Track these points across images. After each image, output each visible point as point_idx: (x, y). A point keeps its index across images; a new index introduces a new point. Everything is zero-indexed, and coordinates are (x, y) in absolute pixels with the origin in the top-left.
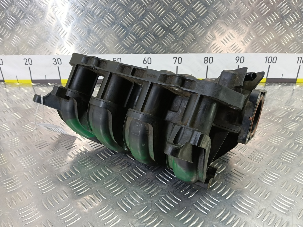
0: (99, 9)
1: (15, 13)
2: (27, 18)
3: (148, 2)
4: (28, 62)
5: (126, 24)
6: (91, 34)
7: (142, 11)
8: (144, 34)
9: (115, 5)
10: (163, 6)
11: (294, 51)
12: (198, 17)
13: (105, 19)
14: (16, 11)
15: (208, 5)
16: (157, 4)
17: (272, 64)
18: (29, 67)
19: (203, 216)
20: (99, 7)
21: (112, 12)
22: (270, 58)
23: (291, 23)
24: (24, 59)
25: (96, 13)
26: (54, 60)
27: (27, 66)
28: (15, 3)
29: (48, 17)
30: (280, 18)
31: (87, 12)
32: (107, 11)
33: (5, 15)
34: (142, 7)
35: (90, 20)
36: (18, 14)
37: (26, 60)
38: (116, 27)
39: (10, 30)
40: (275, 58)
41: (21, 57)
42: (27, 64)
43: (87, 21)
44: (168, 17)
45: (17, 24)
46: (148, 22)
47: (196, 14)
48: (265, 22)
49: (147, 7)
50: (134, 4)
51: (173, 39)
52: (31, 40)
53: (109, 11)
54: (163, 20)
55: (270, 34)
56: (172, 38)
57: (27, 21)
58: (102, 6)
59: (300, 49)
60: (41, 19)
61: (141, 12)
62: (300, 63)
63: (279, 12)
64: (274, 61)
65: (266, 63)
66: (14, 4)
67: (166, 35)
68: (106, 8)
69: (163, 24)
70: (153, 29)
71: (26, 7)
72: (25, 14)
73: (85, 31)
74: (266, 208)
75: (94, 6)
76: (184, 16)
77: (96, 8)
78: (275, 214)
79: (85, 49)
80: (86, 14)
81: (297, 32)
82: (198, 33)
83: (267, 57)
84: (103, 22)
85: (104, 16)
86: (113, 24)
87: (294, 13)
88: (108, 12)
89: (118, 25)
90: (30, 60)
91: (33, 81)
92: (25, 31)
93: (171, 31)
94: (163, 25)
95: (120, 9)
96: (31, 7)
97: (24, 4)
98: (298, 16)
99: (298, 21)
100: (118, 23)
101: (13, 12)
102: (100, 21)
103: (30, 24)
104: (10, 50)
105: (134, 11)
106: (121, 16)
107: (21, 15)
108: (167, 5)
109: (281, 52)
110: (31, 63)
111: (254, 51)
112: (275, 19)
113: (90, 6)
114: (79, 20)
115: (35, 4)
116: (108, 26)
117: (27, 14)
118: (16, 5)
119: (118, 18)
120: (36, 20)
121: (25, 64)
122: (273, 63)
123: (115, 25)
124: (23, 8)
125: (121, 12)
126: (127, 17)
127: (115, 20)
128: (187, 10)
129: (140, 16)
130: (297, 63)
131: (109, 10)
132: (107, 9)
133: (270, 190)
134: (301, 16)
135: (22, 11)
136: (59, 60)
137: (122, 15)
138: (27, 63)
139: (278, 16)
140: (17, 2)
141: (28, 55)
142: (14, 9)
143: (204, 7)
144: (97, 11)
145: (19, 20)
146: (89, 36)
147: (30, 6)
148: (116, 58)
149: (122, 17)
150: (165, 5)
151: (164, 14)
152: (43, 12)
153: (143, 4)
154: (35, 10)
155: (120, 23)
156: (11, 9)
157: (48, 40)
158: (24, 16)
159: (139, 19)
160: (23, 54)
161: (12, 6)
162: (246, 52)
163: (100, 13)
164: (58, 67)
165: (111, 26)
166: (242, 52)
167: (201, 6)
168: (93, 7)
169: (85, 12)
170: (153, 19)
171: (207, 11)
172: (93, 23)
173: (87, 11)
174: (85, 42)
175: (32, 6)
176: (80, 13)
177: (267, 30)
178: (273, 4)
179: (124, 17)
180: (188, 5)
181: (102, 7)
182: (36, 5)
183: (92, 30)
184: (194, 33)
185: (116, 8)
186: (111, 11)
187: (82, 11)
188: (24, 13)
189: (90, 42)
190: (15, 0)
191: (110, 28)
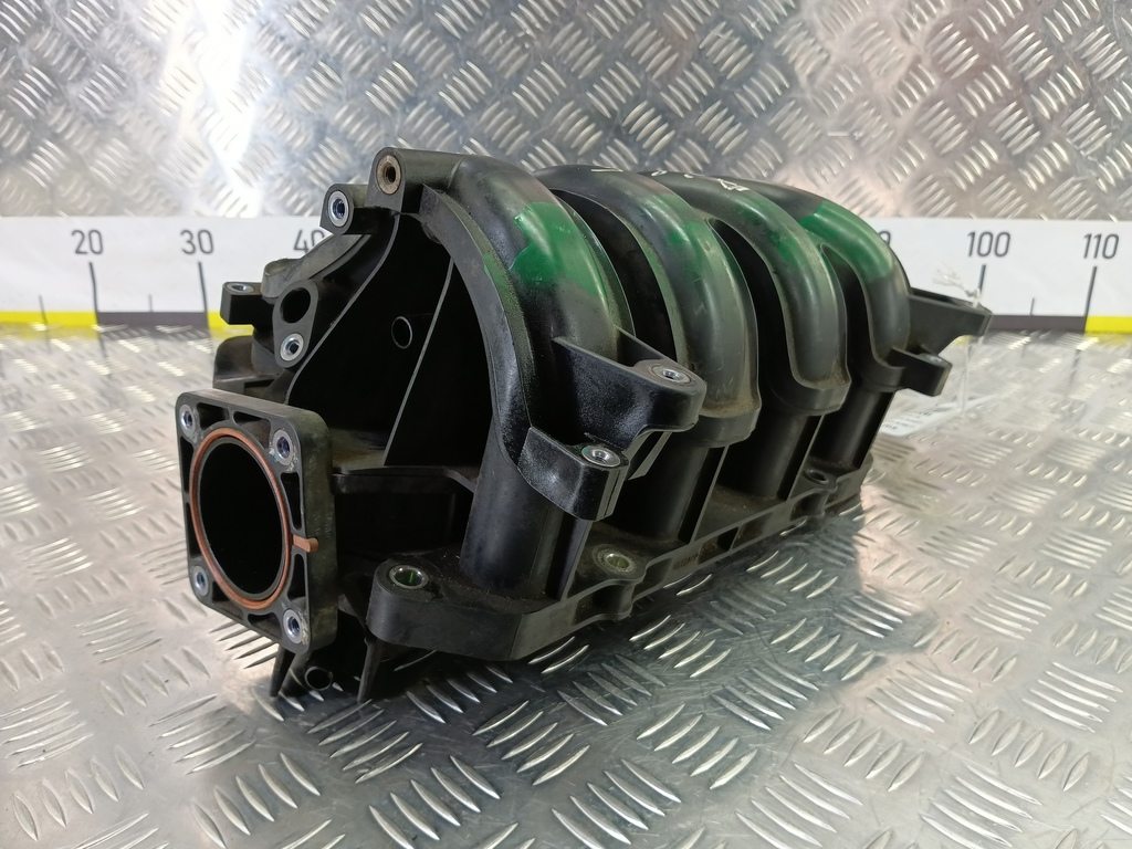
0: (360, 47)
1: (52, 58)
2: (93, 76)
3: (538, 26)
4: (88, 244)
5: (458, 103)
6: (328, 140)
7: (518, 54)
8: (525, 141)
9: (420, 32)
10: (592, 40)
11: (1069, 211)
12: (720, 80)
13: (381, 85)
14: (57, 51)
15: (756, 39)
16: (573, 31)
17: (991, 260)
18: (91, 265)
19: (755, 734)
20: (360, 40)
21: (408, 60)
22: (986, 239)
23: (1055, 107)
24: (74, 233)
25: (349, 60)
26: (187, 236)
27: (83, 260)
28: (52, 21)
29: (169, 72)
30: (1015, 89)
31: (314, 56)
32: (389, 55)
33: (13, 64)
34: (517, 41)
35: (324, 88)
36: (62, 63)
37: (78, 236)
38: (419, 115)
39: (27, 121)
40: (1004, 239)
41: (64, 224)
42: (82, 249)
43: (313, 91)
44: (610, 78)
45: (56, 100)
46: (539, 96)
47: (713, 69)
48: (961, 104)
49: (537, 44)
50: (488, 32)
51: (630, 163)
52: (104, 161)
53: (398, 53)
54: (593, 91)
55: (980, 148)
56: (624, 157)
57: (94, 88)
58: (373, 34)
59: (1090, 205)
60: (147, 79)
61: (513, 61)
62: (1096, 256)
63: (1009, 67)
64: (1001, 250)
65: (971, 253)
66: (48, 25)
67: (605, 145)
68: (385, 45)
69: (593, 106)
70: (557, 125)
71: (94, 36)
72: (87, 63)
73: (307, 129)
74: (1004, 709)
75: (342, 35)
76: (668, 77)
77: (349, 43)
78: (1040, 729)
79: (303, 195)
80: (312, 63)
81: (1078, 143)
82: (722, 141)
83: (973, 234)
84: (375, 93)
85: (376, 74)
86: (412, 102)
87: (1063, 73)
88: (394, 59)
89: (427, 107)
90: (95, 236)
91: (104, 318)
92: (83, 124)
93: (624, 132)
94: (592, 111)
95: (436, 46)
96: (112, 37)
97: (87, 23)
98: (1079, 84)
99: (1078, 99)
100: (429, 99)
101: (44, 53)
102: (362, 91)
103: (106, 101)
104: (22, 198)
105: (487, 55)
106: (441, 75)
107: (73, 65)
108: (606, 38)
109: (1024, 215)
110: (97, 248)
111: (924, 209)
112: (998, 90)
113: (328, 36)
114: (285, 87)
115: (125, 24)
116: (392, 109)
117: (94, 63)
118: (55, 29)
119: (428, 82)
120: (128, 84)
121: (78, 252)
122: (997, 255)
123: (415, 105)
124: (82, 39)
125: (439, 59)
126: (462, 78)
127: (418, 89)
128: (681, 54)
129: (508, 75)
130: (1086, 256)
131: (396, 50)
132: (390, 48)
133: (1015, 653)
134: (1089, 83)
135: (76, 51)
136: (205, 237)
137: (445, 70)
138: (85, 247)
139: (1006, 82)
140: (60, 15)
141: (92, 215)
142: (49, 42)
143: (740, 45)
144: (354, 55)
145: (65, 83)
146: (322, 147)
147: (107, 33)
149: (445, 76)
150: (599, 35)
151: (595, 69)
152: (155, 55)
153: (520, 29)
154: (124, 48)
155: (436, 99)
156: (36, 45)
157: (168, 162)
158: (83, 69)
159: (503, 87)
160: (71, 214)
161: (40, 31)
162: (898, 215)
163: (363, 61)
164: (200, 265)
165: (404, 111)
166: (882, 213)
167: (728, 42)
168: (338, 40)
169: (308, 55)
170: (558, 86)
171: (753, 60)
172: (335, 100)
173: (317, 53)
174: (304, 169)
175: (116, 32)
176: (292, 58)
177: (970, 131)
178: (986, 36)
179: (450, 77)
180: (683, 39)
181: (374, 41)
182: (129, 30)
183: (332, 123)
184: (707, 142)
185: (422, 45)
186: (405, 56)
187: (299, 53)
188: (84, 59)
189: (325, 171)
190: (52, 11)
191: (399, 119)
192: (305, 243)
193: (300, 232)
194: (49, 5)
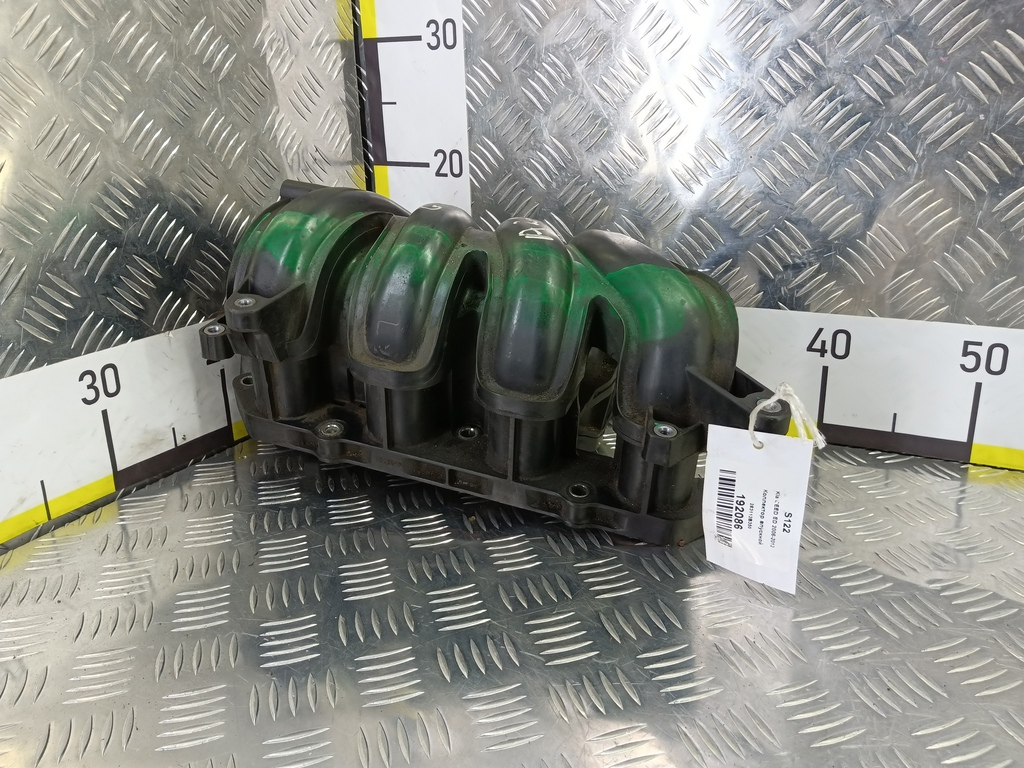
0: (950, 113)
1: (573, 127)
13: (970, 162)
14: (579, 120)
20: (952, 105)
28: (579, 89)
31: (883, 126)
32: (989, 124)
33: (533, 134)
35: (890, 164)
36: (582, 132)
39: (537, 193)
53: (1001, 123)
68: (986, 112)
85: (966, 149)
88: (993, 130)
102: (940, 168)
103: (621, 174)
107: (594, 135)
116: (977, 191)
117: (617, 133)
118: (581, 97)
124: (608, 107)
132: (992, 116)
135: (600, 121)
140: (589, 82)
142: (572, 110)
144: (938, 125)
148: (980, 344)
161: (566, 99)
165: (995, 194)
181: (970, 107)
186: (1012, 125)
187: (863, 123)
188: (606, 129)
190: (582, 78)
191: (985, 205)
192: (824, 343)
193: (821, 330)
194: (580, 72)
